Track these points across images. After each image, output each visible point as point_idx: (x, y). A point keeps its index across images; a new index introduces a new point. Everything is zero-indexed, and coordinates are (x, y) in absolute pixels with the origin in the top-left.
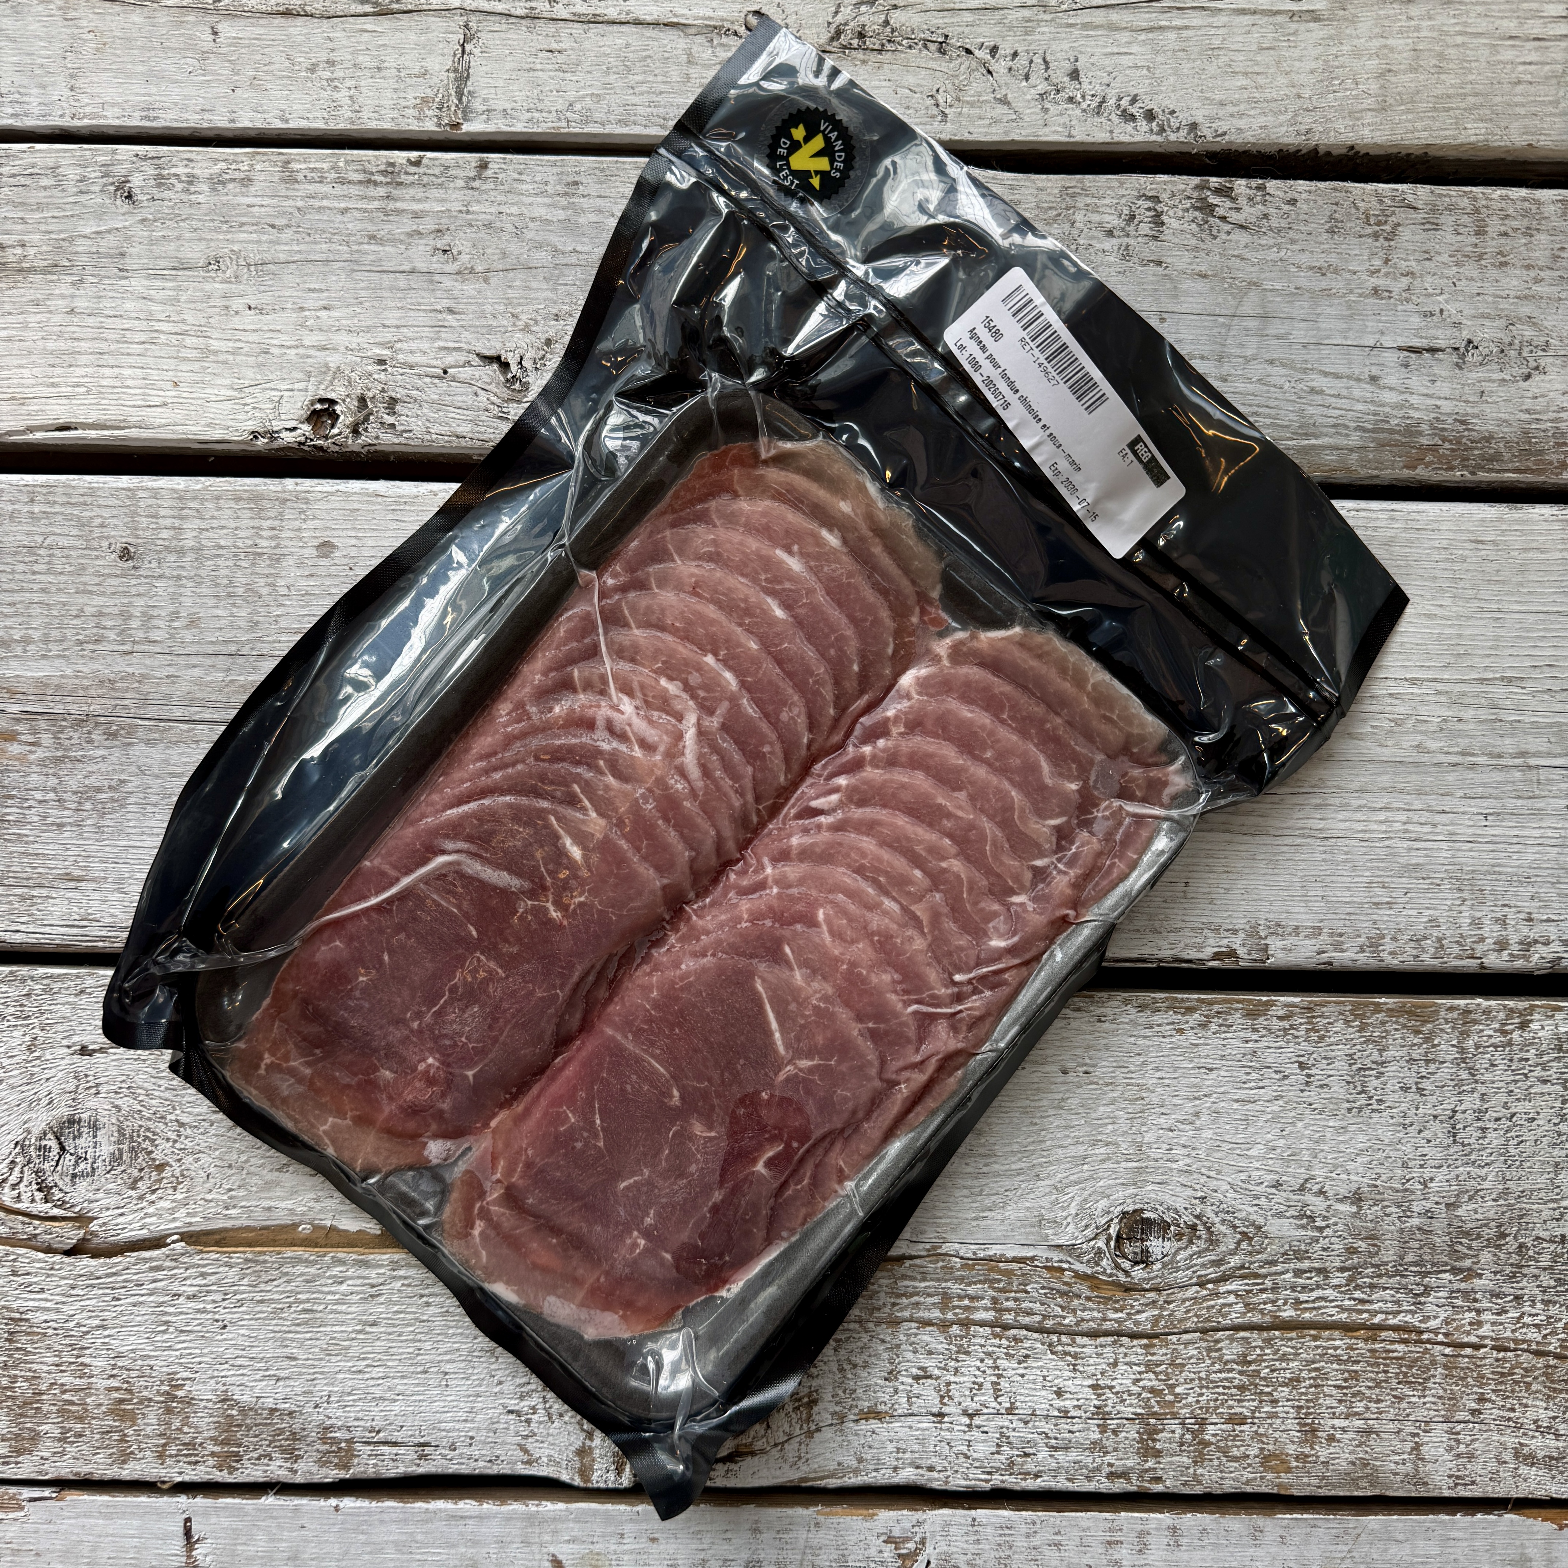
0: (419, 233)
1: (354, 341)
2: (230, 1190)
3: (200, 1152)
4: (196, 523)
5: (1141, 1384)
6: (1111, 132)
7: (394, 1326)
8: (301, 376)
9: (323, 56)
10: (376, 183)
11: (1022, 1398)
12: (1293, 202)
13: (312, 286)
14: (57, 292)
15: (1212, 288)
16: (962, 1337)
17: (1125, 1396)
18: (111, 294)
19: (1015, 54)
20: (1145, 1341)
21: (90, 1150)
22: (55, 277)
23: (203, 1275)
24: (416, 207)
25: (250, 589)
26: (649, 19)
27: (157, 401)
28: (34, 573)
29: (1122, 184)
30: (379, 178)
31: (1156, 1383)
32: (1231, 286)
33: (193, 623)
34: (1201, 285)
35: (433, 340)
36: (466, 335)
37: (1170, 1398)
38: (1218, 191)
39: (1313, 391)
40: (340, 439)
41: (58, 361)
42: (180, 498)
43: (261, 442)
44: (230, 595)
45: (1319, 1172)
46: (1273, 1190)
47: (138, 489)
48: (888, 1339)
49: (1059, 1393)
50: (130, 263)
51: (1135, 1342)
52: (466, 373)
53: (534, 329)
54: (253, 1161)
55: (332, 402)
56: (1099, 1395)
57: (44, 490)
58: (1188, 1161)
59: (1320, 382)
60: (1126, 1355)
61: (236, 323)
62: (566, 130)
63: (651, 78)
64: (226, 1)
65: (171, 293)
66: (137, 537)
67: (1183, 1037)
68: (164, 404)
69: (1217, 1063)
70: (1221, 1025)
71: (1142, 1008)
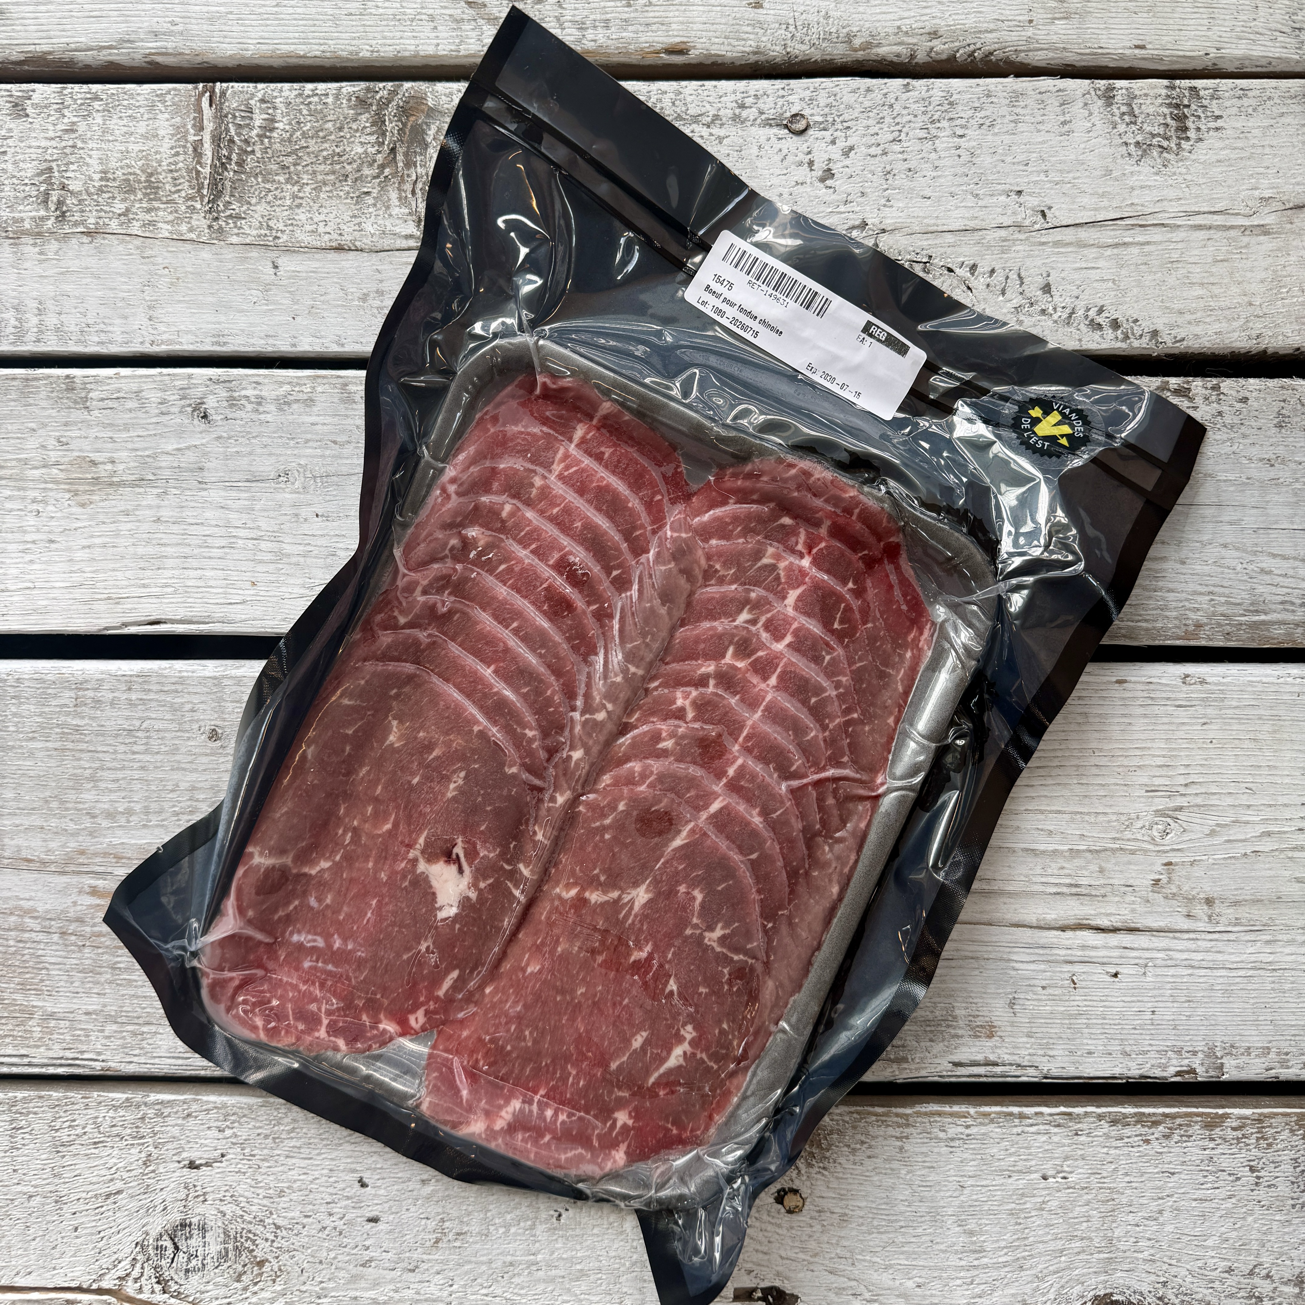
2: (322, 1282)
3: (295, 1250)
6: (1080, 340)
9: (373, 286)
12: (1244, 400)
14: (144, 503)
18: (192, 504)
19: (993, 271)
21: (200, 1249)
22: (142, 490)
27: (237, 599)
28: (134, 753)
38: (1177, 392)
39: (1263, 571)
41: (147, 564)
45: (1266, 1259)
46: (1226, 1275)
47: (224, 677)
50: (209, 476)
54: (340, 1258)
57: (140, 680)
58: (1152, 1251)
59: (1267, 563)
61: (306, 529)
64: (284, 238)
65: (246, 503)
66: (224, 720)
67: (1149, 1147)
68: (244, 602)
69: (1179, 1168)
70: (1182, 1136)
71: (1114, 1121)
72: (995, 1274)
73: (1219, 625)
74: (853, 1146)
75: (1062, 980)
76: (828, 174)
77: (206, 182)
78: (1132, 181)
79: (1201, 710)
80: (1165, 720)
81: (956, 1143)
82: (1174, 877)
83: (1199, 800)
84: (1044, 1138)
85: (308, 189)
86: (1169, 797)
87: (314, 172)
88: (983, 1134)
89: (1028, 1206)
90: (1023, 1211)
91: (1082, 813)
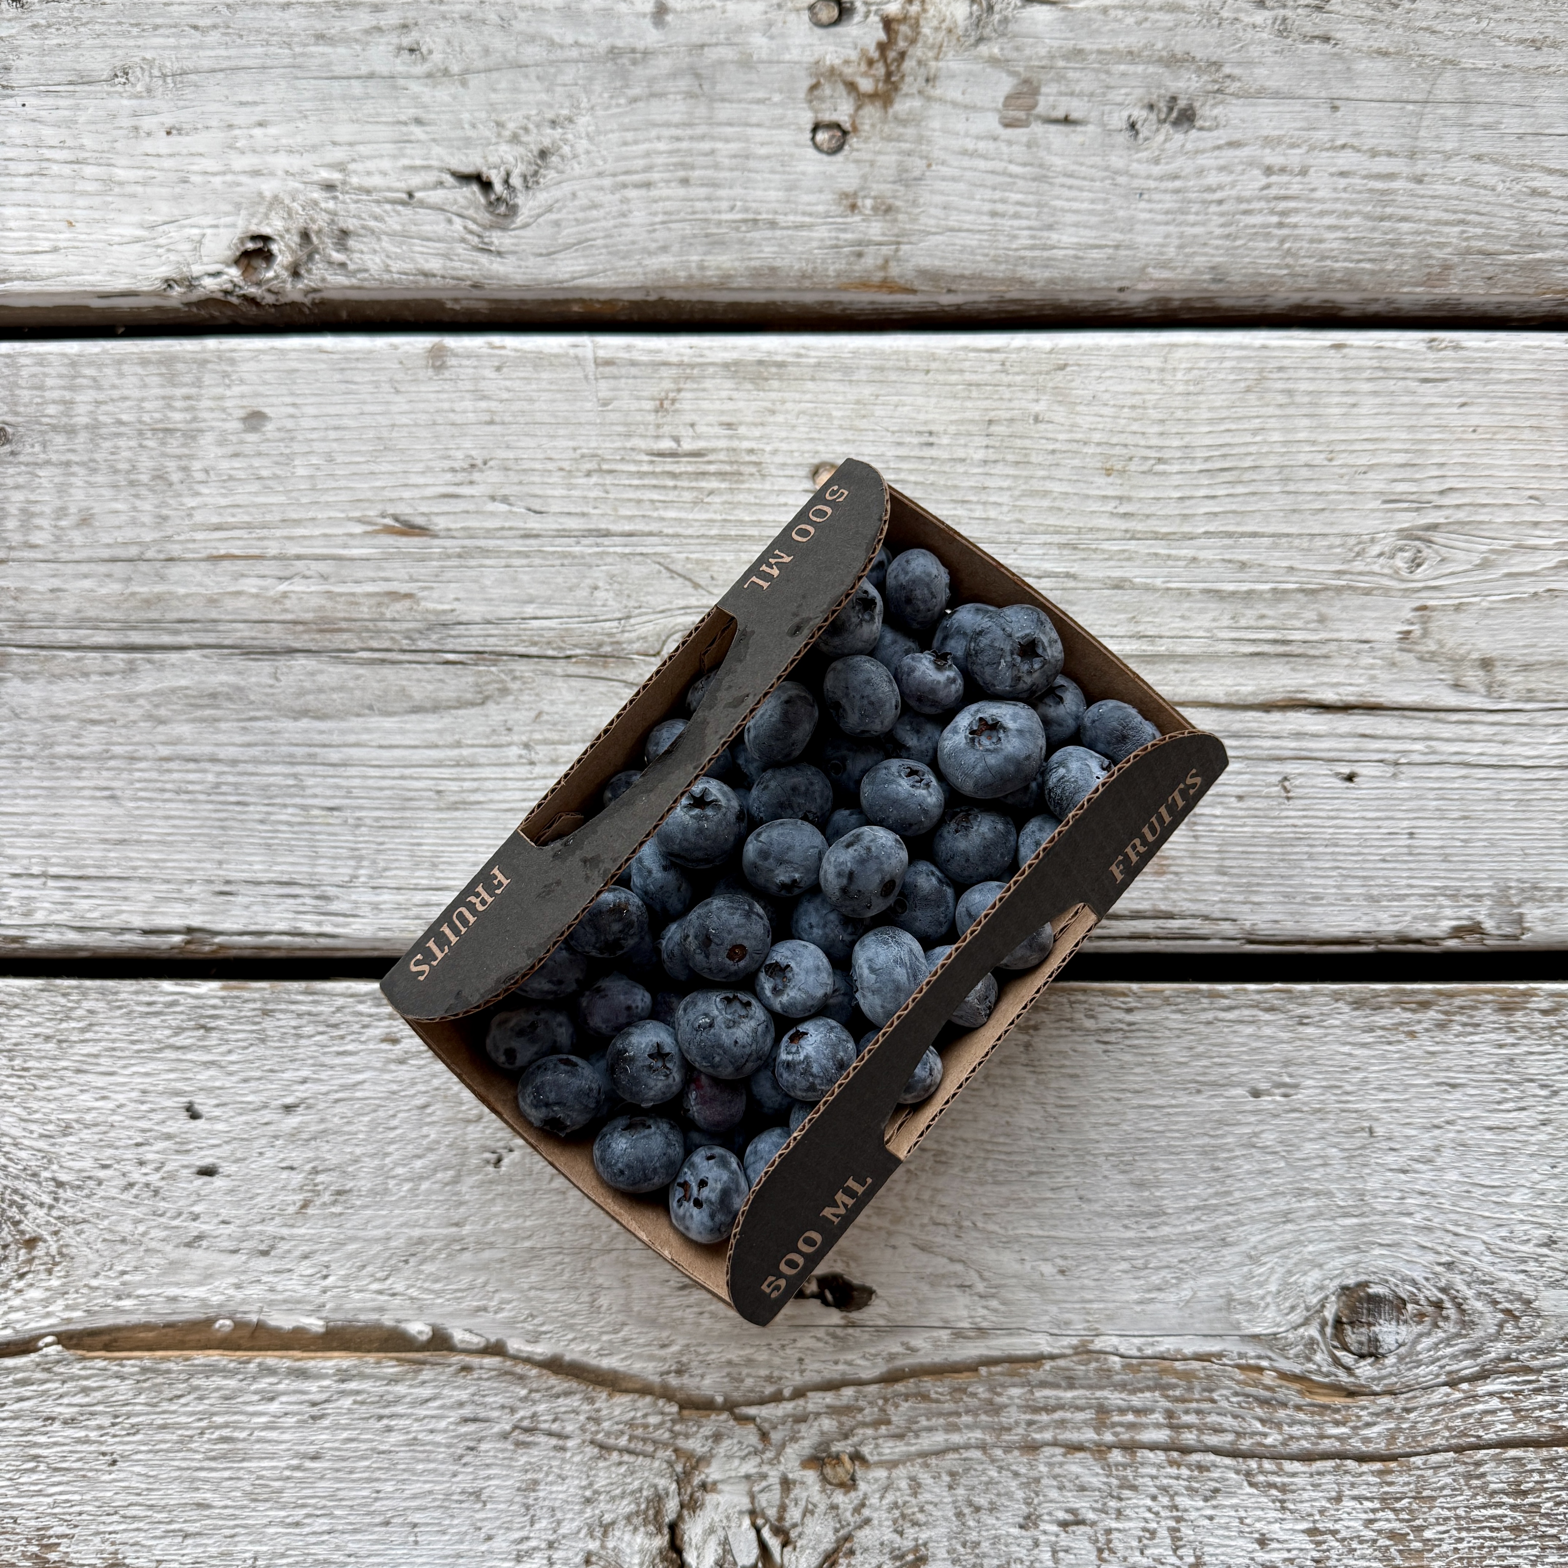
0: (379, 29)
1: (296, 163)
2: (124, 1273)
3: (85, 1221)
4: (90, 395)
5: (1376, 1526)
7: (344, 1459)
8: (229, 208)
11: (1211, 1550)
13: (244, 99)
15: (1397, 69)
16: (1125, 1466)
17: (1355, 1545)
20: (1378, 1466)
23: (86, 1391)
25: (160, 476)
27: (45, 246)
31: (1396, 1525)
32: (1420, 66)
33: (85, 521)
34: (1381, 65)
35: (394, 158)
36: (437, 150)
37: (1417, 1545)
39: (1534, 192)
40: (276, 285)
42: (73, 365)
43: (177, 290)
44: (132, 484)
46: (1545, 1251)
47: (19, 355)
48: (1023, 1470)
49: (1263, 1542)
50: (17, 78)
51: (1365, 1467)
52: (436, 196)
53: (525, 139)
54: (154, 1233)
55: (266, 239)
56: (1319, 1543)
60: (1353, 1485)
61: (148, 146)
65: (67, 113)
66: (17, 414)
67: (1415, 1043)
68: (55, 250)
69: (1462, 1078)
70: (1465, 1025)
71: (1358, 1004)
72: (1182, 1252)
73: (1477, 266)
75: (1269, 786)
79: (1456, 386)
80: (1406, 399)
81: (1113, 1037)
82: (1432, 626)
83: (1461, 515)
84: (1251, 1029)
86: (1417, 510)
88: (1154, 1023)
89: (1229, 1139)
90: (1221, 1148)
91: (1288, 535)
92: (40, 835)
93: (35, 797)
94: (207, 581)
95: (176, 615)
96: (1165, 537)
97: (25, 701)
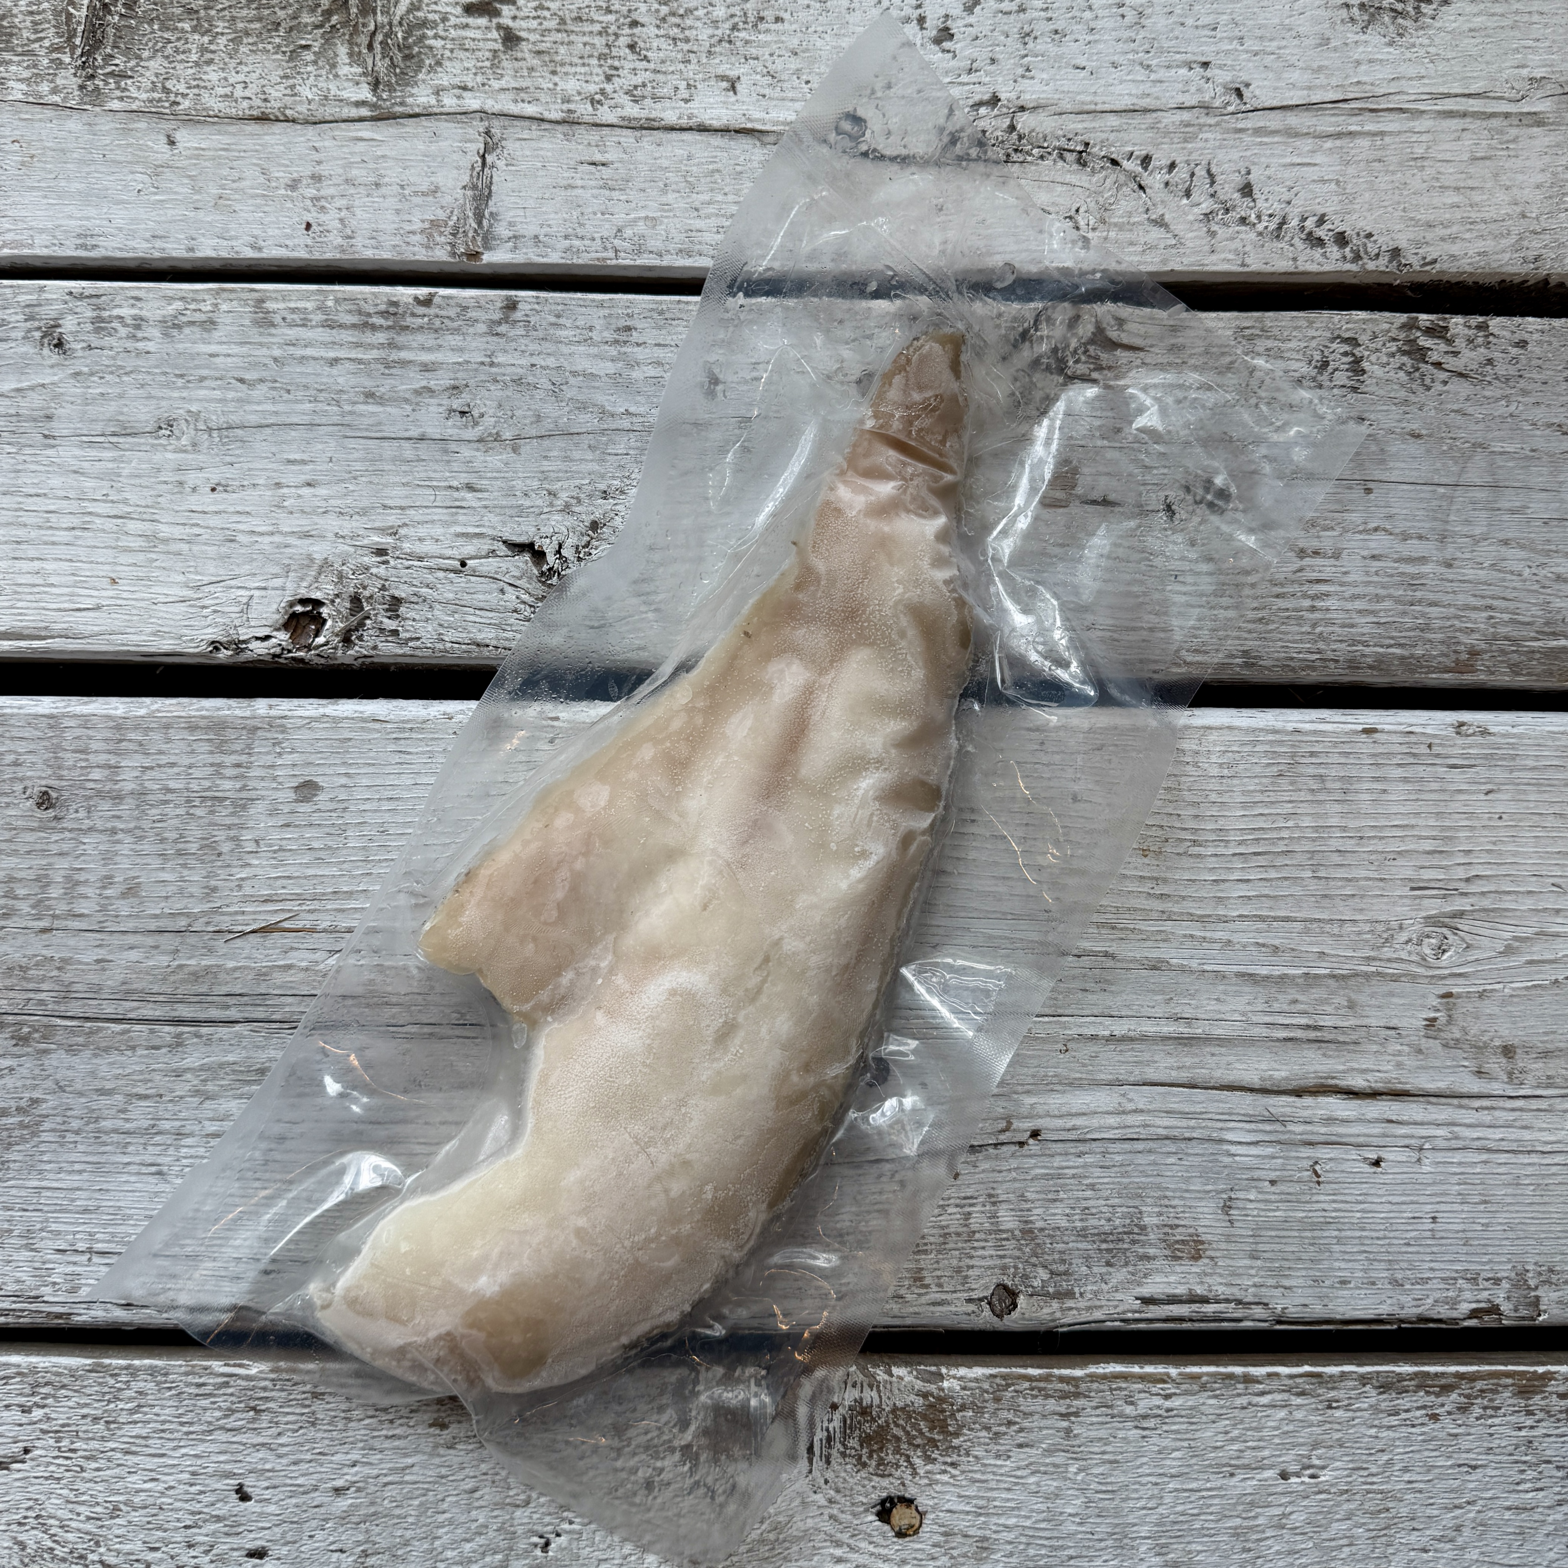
0: (430, 390)
1: (345, 526)
4: (136, 760)
6: (1295, 259)
8: (277, 570)
9: (307, 170)
10: (374, 328)
12: (1522, 344)
13: (292, 457)
15: (1428, 451)
18: (33, 467)
19: (1172, 166)
24: (426, 357)
25: (209, 845)
26: (716, 124)
27: (88, 603)
29: (1311, 323)
30: (378, 321)
32: (1451, 448)
33: (131, 891)
34: (1414, 448)
35: (446, 524)
36: (489, 517)
38: (1430, 332)
40: (328, 650)
42: (118, 728)
43: (224, 655)
44: (180, 854)
47: (64, 715)
50: (59, 427)
52: (488, 565)
53: (577, 509)
55: (317, 603)
61: (193, 502)
62: (614, 262)
63: (720, 198)
64: (186, 104)
65: (110, 465)
66: (60, 778)
67: (1438, 1426)
68: (98, 607)
69: (1483, 1459)
70: (1485, 1408)
71: (1385, 1386)
73: (1503, 652)
74: (994, 1429)
75: (1300, 1170)
76: (945, 35)
77: (80, 28)
78: (1358, 53)
79: (1483, 773)
80: (1435, 786)
81: (1151, 1423)
82: (1457, 1015)
83: (1486, 903)
84: (1282, 1414)
85: (222, 40)
86: (1444, 897)
87: (233, 19)
88: (1191, 1408)
89: (1261, 1521)
90: (1251, 1528)
91: (1320, 920)
92: (86, 1211)
93: (80, 1172)
94: (256, 954)
95: (224, 990)
96: (1201, 919)
97: (70, 1073)
